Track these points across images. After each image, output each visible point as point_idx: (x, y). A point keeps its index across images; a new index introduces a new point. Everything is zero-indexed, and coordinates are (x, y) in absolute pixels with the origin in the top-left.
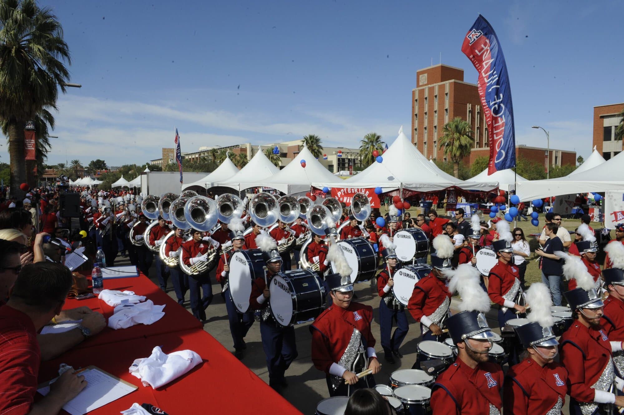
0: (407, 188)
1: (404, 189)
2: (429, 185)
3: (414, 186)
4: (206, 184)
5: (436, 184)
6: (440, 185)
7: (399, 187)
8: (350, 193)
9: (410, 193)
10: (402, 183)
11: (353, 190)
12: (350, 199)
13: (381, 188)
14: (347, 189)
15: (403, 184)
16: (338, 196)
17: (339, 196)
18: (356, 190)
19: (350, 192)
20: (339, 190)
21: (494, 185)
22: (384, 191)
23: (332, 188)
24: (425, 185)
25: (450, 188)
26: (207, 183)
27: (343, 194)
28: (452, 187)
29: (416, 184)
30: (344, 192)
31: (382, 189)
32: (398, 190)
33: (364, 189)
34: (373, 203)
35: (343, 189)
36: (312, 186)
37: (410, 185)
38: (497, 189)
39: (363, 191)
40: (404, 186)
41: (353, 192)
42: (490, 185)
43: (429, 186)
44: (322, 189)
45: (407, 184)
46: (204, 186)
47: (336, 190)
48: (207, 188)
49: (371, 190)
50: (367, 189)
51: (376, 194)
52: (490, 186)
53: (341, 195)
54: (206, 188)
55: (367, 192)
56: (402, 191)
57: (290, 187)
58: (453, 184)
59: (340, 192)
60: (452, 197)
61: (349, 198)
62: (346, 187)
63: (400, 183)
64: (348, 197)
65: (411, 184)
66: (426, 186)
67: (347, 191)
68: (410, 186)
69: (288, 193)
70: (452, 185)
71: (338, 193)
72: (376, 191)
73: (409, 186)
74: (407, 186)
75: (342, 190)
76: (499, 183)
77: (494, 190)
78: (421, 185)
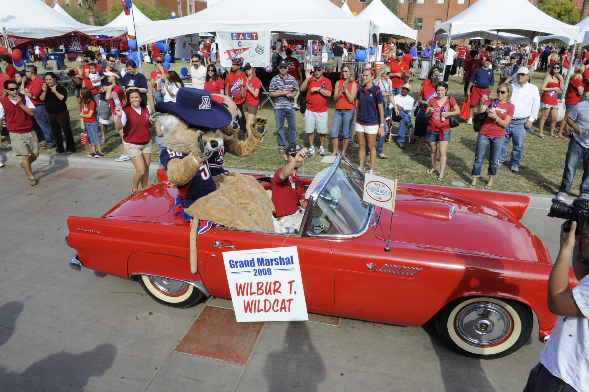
0: (15, 35)
1: (9, 36)
2: (42, 30)
3: (23, 32)
6: (56, 29)
7: (1, 33)
9: (19, 40)
10: (4, 28)
15: (7, 28)
21: (122, 29)
24: (38, 30)
25: (70, 33)
28: (74, 32)
29: (25, 29)
37: (16, 30)
38: (126, 34)
40: (9, 32)
42: (117, 29)
45: (13, 29)
52: (117, 31)
56: (6, 37)
58: (74, 29)
60: (76, 44)
63: (2, 29)
65: (19, 30)
66: (39, 32)
68: (18, 32)
70: (73, 30)
73: (15, 32)
74: (12, 31)
76: (127, 28)
77: (123, 36)
78: (32, 29)
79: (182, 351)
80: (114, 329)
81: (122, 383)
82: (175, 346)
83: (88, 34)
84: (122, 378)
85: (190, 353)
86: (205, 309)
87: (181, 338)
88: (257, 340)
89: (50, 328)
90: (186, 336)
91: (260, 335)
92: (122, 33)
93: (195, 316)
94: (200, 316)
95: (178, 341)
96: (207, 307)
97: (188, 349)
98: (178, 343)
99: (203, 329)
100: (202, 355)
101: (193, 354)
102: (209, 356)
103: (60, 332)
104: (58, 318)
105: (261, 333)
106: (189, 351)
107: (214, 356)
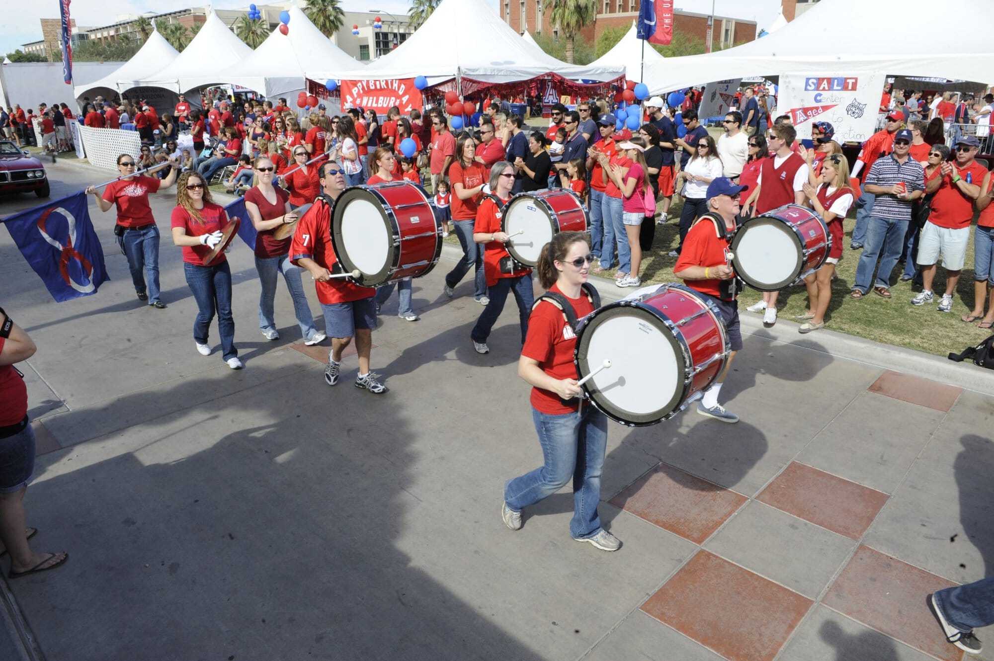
0: (471, 78)
1: (464, 79)
2: (508, 71)
3: (481, 73)
4: (117, 84)
5: (519, 69)
6: (525, 70)
7: (454, 75)
8: (372, 90)
9: (474, 85)
10: (459, 68)
11: (378, 83)
12: (373, 100)
13: (426, 77)
14: (368, 82)
15: (462, 68)
16: (352, 95)
17: (356, 96)
18: (383, 84)
19: (372, 88)
20: (354, 83)
21: (617, 70)
22: (431, 83)
23: (342, 81)
24: (501, 71)
25: (543, 76)
26: (119, 81)
27: (361, 92)
28: (549, 74)
29: (485, 69)
30: (363, 88)
31: (428, 79)
32: (454, 79)
33: (397, 81)
34: (410, 106)
35: (361, 81)
36: (307, 79)
37: (474, 70)
38: (622, 78)
39: (395, 85)
40: (464, 74)
41: (378, 87)
42: (611, 70)
43: (508, 73)
44: (323, 83)
45: (469, 70)
46: (114, 87)
47: (349, 82)
48: (121, 91)
49: (407, 82)
50: (401, 81)
51: (418, 88)
52: (610, 73)
53: (358, 94)
54: (118, 91)
55: (403, 86)
56: (460, 81)
57: (268, 83)
58: (548, 69)
59: (356, 88)
60: (551, 93)
61: (371, 98)
62: (366, 79)
63: (456, 69)
64: (369, 96)
65: (477, 70)
66: (502, 73)
67: (368, 87)
68: (473, 73)
69: (267, 94)
70: (548, 71)
71: (353, 91)
72: (417, 83)
73: (471, 73)
74: (468, 72)
75: (359, 84)
76: (625, 68)
77: (617, 80)
78: (494, 70)
79: (651, 614)
80: (551, 542)
81: (552, 631)
82: (642, 602)
83: (567, 78)
84: (554, 623)
85: (665, 621)
86: (698, 554)
87: (652, 592)
88: (787, 640)
89: (464, 511)
90: (661, 590)
91: (793, 632)
92: (616, 77)
93: (680, 561)
94: (688, 564)
95: (647, 594)
96: (702, 551)
97: (663, 614)
98: (646, 598)
99: (691, 587)
100: (685, 632)
101: (669, 624)
102: (696, 639)
103: (476, 522)
104: (475, 500)
105: (795, 629)
106: (662, 616)
107: (705, 641)
